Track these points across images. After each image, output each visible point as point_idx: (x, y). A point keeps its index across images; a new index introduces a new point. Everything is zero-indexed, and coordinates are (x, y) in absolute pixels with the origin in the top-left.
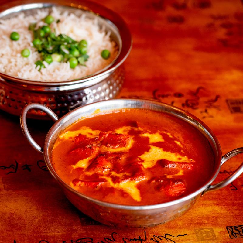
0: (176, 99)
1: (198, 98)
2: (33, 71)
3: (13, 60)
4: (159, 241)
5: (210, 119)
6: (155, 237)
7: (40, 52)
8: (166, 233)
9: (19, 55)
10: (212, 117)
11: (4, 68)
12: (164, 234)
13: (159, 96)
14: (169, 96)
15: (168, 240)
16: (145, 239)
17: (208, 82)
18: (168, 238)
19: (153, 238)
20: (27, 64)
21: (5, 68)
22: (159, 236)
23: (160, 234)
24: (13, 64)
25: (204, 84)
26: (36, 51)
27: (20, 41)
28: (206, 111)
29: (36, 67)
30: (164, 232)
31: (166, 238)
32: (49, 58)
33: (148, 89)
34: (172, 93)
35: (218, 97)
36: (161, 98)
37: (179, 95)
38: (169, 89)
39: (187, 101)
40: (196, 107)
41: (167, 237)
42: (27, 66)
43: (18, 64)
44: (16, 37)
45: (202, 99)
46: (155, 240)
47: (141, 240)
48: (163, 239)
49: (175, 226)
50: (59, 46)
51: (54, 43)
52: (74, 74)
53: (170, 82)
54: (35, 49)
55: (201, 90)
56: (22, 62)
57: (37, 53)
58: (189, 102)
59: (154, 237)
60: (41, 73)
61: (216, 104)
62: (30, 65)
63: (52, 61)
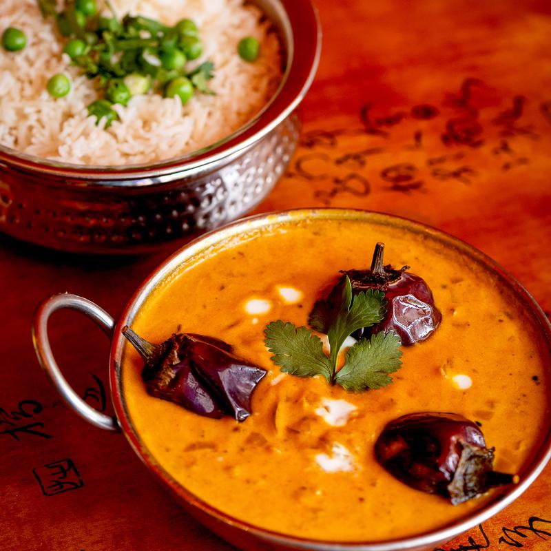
0: (423, 125)
1: (475, 114)
2: (93, 136)
3: (29, 110)
4: (519, 541)
5: (522, 168)
6: (508, 533)
7: (91, 76)
8: (530, 515)
9: (45, 95)
10: (523, 161)
11: (10, 134)
12: (524, 519)
13: (380, 122)
14: (404, 120)
15: (540, 534)
16: (484, 542)
17: (480, 61)
18: (538, 528)
19: (503, 535)
20: (68, 115)
21: (14, 132)
22: (515, 528)
23: (517, 522)
24: (32, 121)
25: (473, 68)
26: (80, 74)
27: (30, 52)
28: (505, 147)
29: (97, 123)
30: (523, 513)
31: (535, 531)
32: (123, 92)
33: (345, 107)
34: (407, 109)
35: (520, 102)
36: (384, 129)
37: (425, 112)
38: (396, 98)
39: (450, 126)
40: (477, 139)
41: (536, 525)
42: (72, 121)
43: (45, 118)
44: (19, 41)
45: (486, 115)
46: (510, 541)
47: (478, 547)
48: (528, 533)
49: (543, 491)
50: (138, 52)
51: (122, 44)
52: (195, 124)
53: (391, 78)
54: (76, 69)
55: (473, 88)
56: (54, 110)
57: (84, 78)
58: (456, 128)
59: (506, 534)
60: (115, 136)
61: (521, 122)
62: (77, 117)
63: (129, 97)
